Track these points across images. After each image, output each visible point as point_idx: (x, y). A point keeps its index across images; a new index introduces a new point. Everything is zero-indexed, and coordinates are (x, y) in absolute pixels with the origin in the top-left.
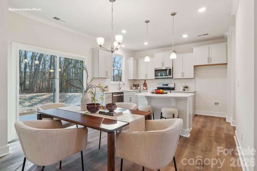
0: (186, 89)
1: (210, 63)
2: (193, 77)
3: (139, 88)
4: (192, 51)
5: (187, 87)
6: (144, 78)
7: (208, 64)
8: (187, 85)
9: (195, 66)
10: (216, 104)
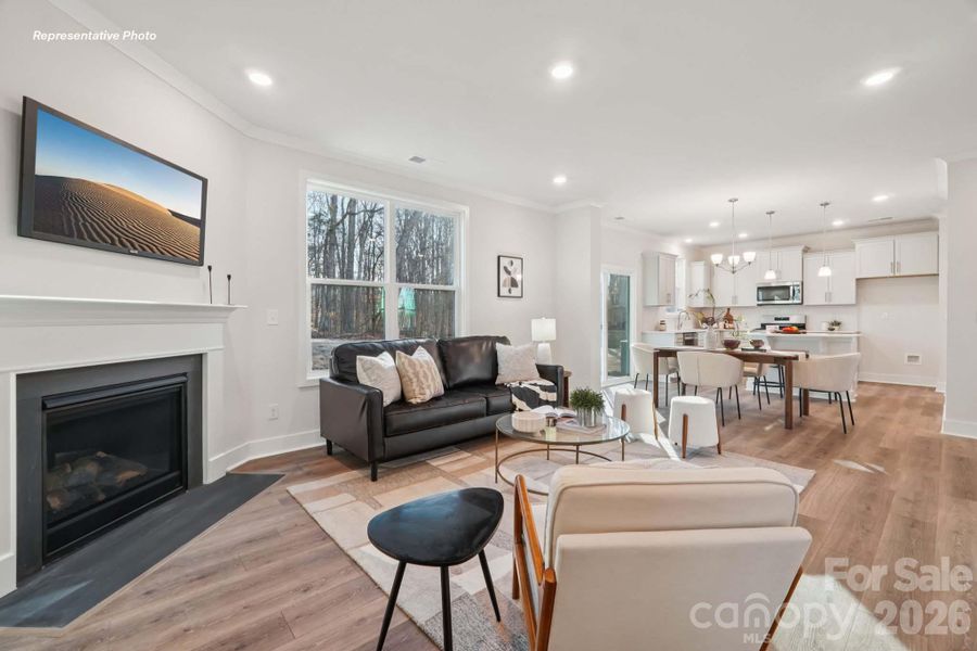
0: (836, 328)
1: (897, 274)
2: (854, 302)
3: (715, 325)
4: (852, 247)
5: (838, 324)
6: (729, 304)
7: (892, 275)
8: (838, 320)
9: (858, 280)
10: (912, 358)
